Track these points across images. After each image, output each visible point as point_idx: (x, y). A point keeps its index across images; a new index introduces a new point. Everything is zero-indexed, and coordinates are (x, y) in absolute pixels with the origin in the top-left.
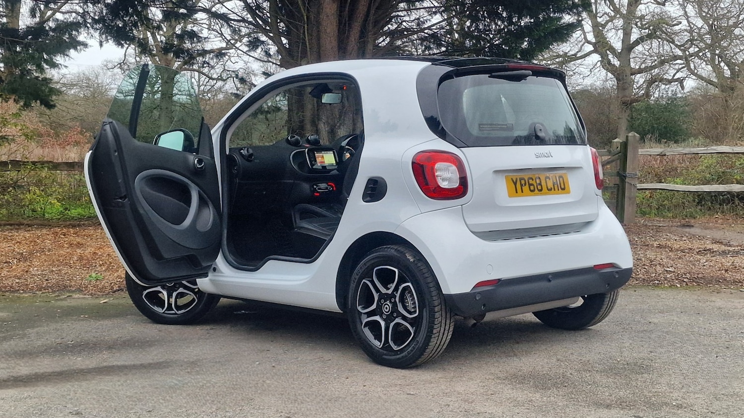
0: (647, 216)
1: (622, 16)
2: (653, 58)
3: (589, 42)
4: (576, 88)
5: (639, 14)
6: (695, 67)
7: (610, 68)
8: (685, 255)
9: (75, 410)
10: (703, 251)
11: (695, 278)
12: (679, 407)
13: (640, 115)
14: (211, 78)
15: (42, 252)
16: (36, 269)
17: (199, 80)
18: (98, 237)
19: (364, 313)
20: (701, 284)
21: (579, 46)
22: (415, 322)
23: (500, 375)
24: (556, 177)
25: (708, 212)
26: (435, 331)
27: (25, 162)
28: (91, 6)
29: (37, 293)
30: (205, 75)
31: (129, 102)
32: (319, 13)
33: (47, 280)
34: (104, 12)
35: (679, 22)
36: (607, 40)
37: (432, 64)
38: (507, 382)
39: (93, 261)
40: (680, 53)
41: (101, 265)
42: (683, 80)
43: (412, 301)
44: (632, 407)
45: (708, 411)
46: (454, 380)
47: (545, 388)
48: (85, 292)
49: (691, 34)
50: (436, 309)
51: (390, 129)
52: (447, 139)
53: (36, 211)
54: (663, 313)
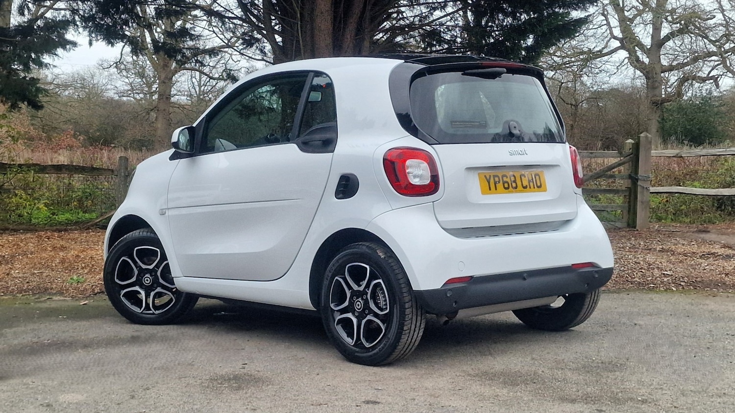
0: (663, 221)
1: (651, 10)
2: (685, 54)
3: (615, 38)
4: (602, 87)
5: (669, 7)
6: (730, 64)
7: (638, 65)
8: (686, 259)
9: (46, 403)
10: (706, 255)
11: (693, 281)
12: (644, 402)
13: (672, 115)
14: (211, 78)
15: (25, 255)
16: (17, 271)
17: (200, 80)
18: (82, 241)
19: (337, 311)
20: (698, 288)
21: (605, 42)
22: (386, 319)
23: (472, 373)
24: (531, 175)
25: (728, 218)
26: (405, 328)
27: (11, 165)
28: (81, 4)
29: (18, 295)
30: (206, 75)
31: (124, 103)
32: (313, 10)
33: (27, 282)
34: (94, 10)
35: (713, 16)
36: (636, 35)
37: (405, 62)
38: (477, 378)
39: (75, 264)
40: (715, 49)
41: (83, 268)
42: (718, 78)
43: (384, 298)
44: (596, 402)
45: (671, 406)
46: (424, 376)
47: (514, 384)
48: (66, 295)
49: (727, 29)
50: (407, 305)
51: (367, 126)
52: (418, 136)
53: (22, 216)
54: (651, 316)
